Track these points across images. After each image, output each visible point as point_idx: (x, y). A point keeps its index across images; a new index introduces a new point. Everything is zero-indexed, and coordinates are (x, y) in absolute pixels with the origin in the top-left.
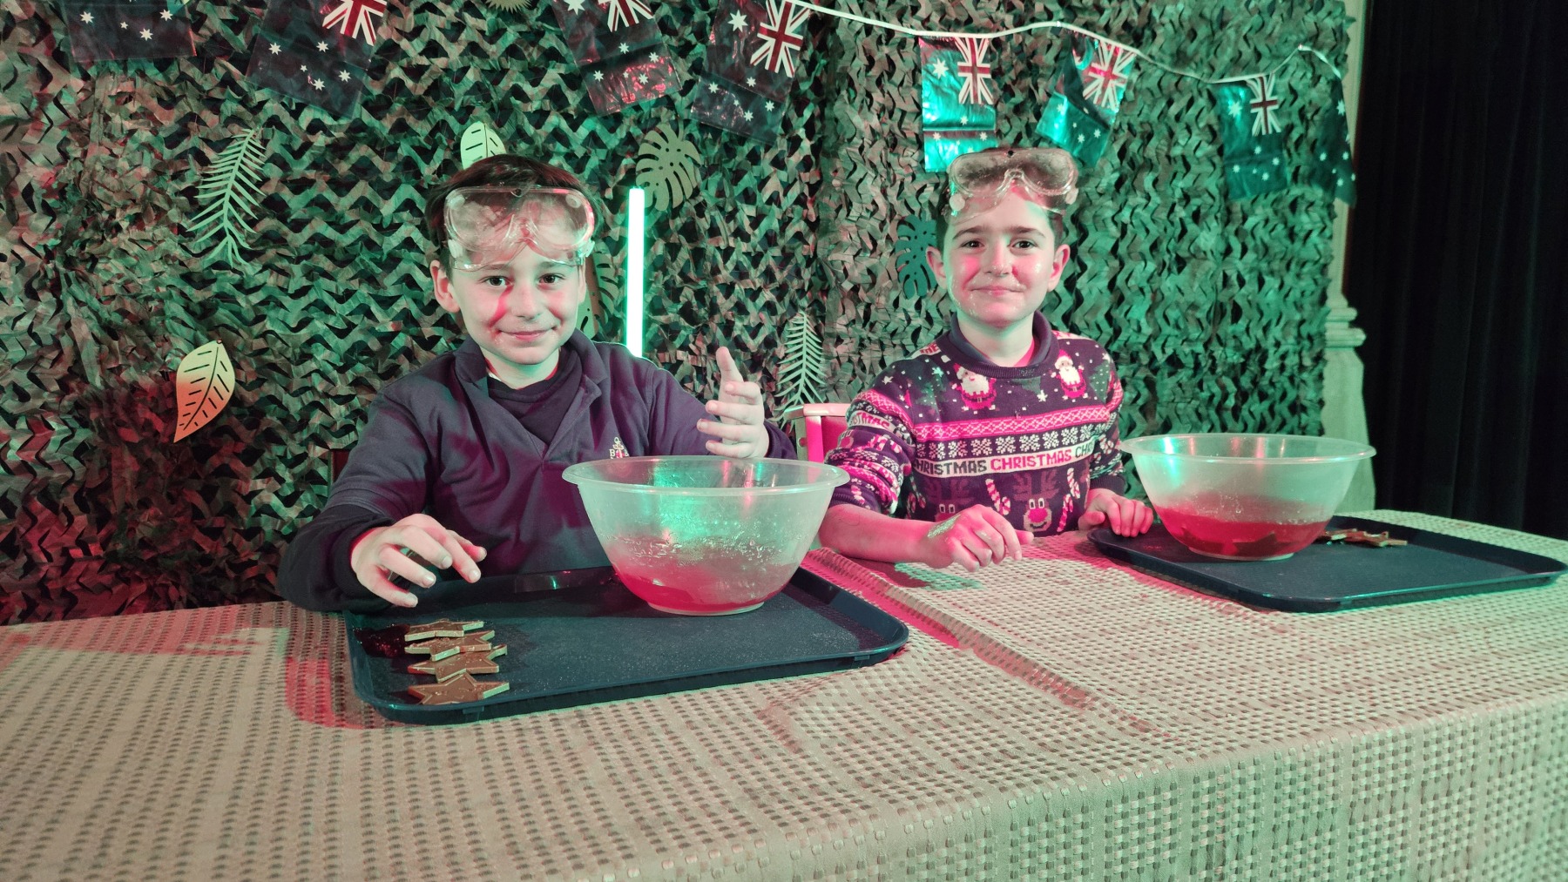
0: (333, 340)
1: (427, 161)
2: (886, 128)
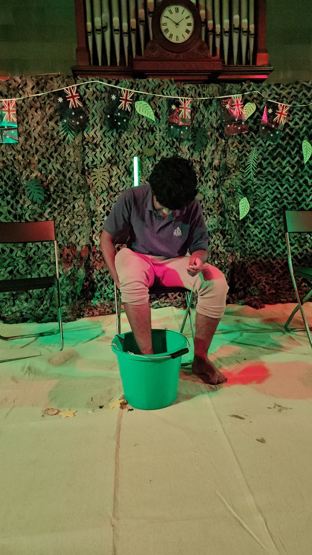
0: (270, 195)
1: (293, 151)
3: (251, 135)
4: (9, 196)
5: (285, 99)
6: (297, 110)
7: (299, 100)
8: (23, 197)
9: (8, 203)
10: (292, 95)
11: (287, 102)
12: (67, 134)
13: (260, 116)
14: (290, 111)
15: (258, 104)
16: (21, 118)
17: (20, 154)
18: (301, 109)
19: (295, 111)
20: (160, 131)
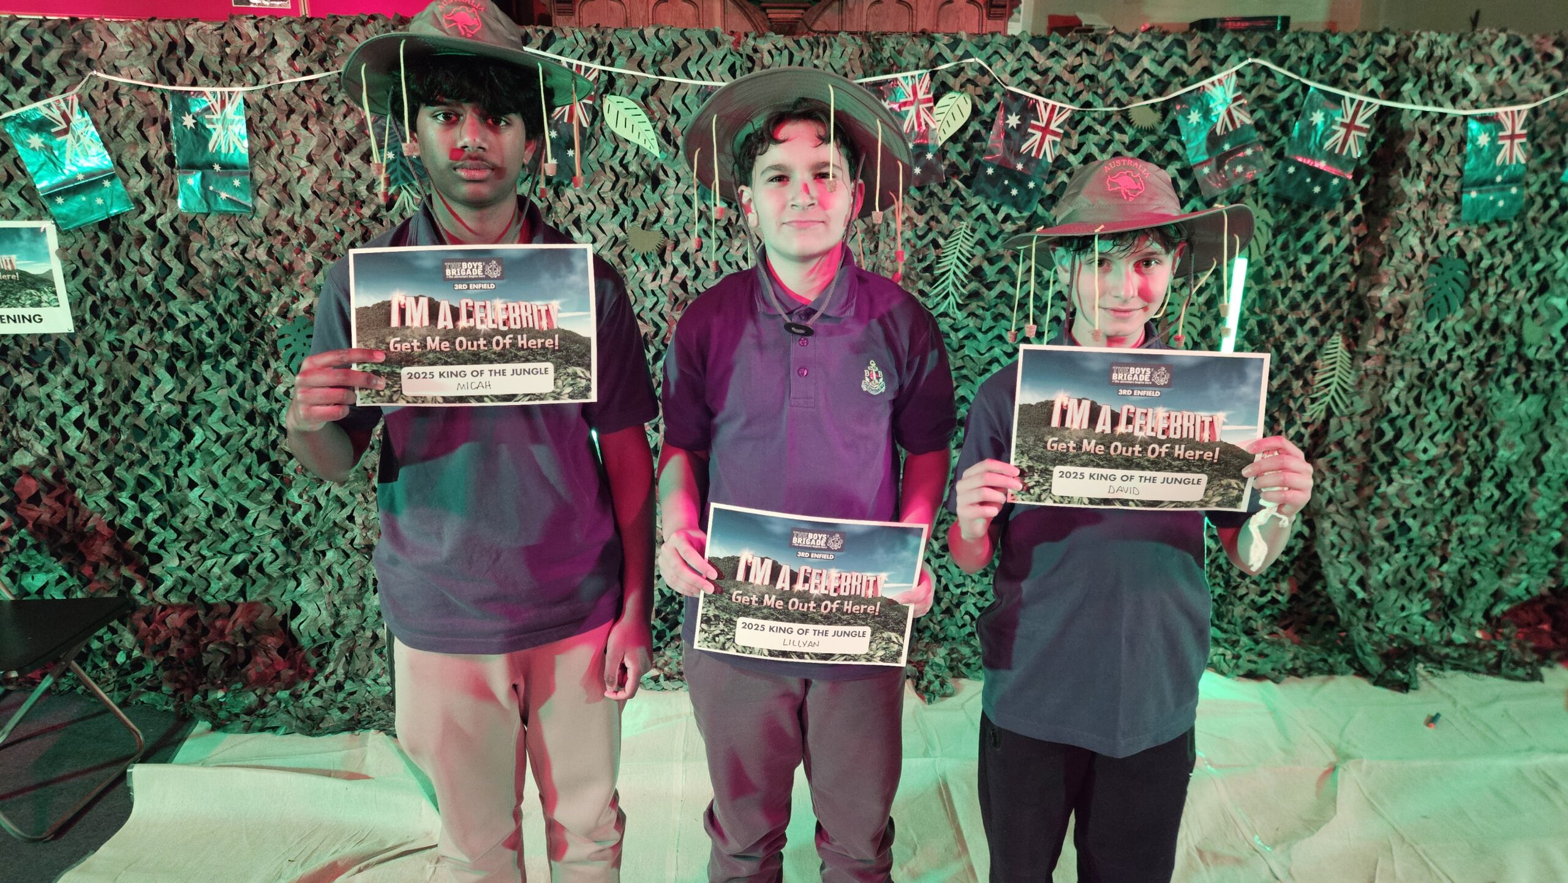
2: (1430, 191)
3: (953, 187)
4: (234, 361)
5: (1059, 85)
6: (1094, 119)
7: (1100, 91)
8: (273, 364)
9: (230, 379)
10: (1080, 74)
11: (1065, 94)
12: (399, 191)
13: (983, 132)
14: (1073, 122)
15: (977, 100)
16: (260, 142)
17: (261, 242)
18: (1108, 117)
19: (1087, 121)
20: (678, 180)
